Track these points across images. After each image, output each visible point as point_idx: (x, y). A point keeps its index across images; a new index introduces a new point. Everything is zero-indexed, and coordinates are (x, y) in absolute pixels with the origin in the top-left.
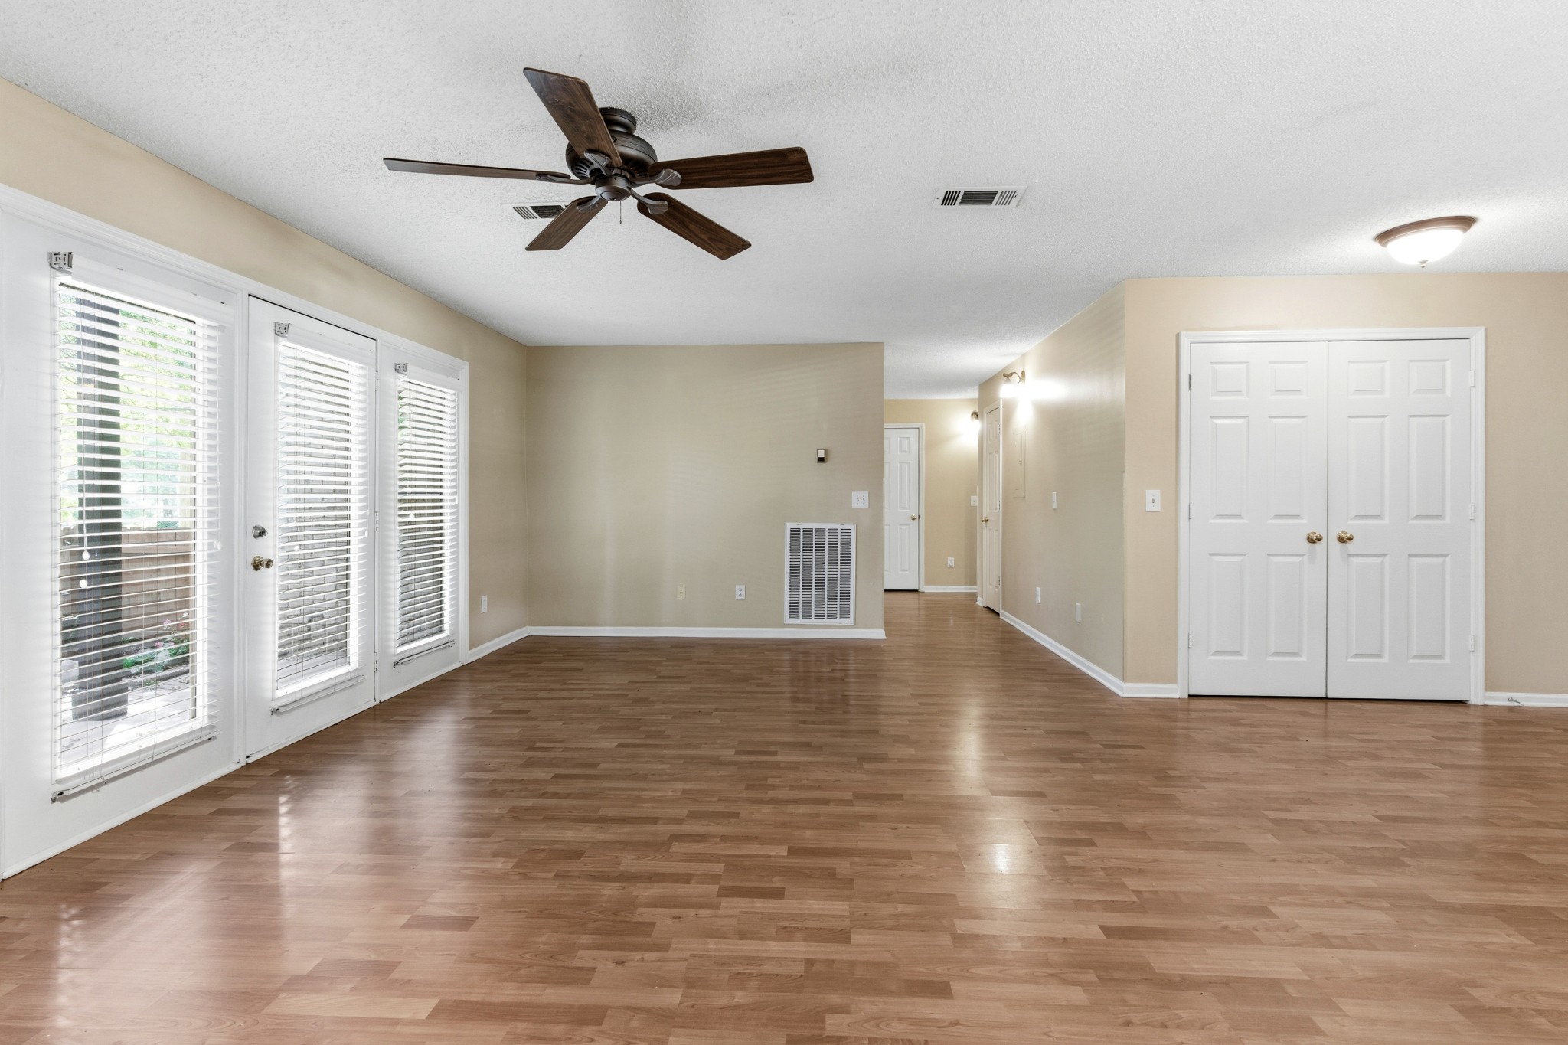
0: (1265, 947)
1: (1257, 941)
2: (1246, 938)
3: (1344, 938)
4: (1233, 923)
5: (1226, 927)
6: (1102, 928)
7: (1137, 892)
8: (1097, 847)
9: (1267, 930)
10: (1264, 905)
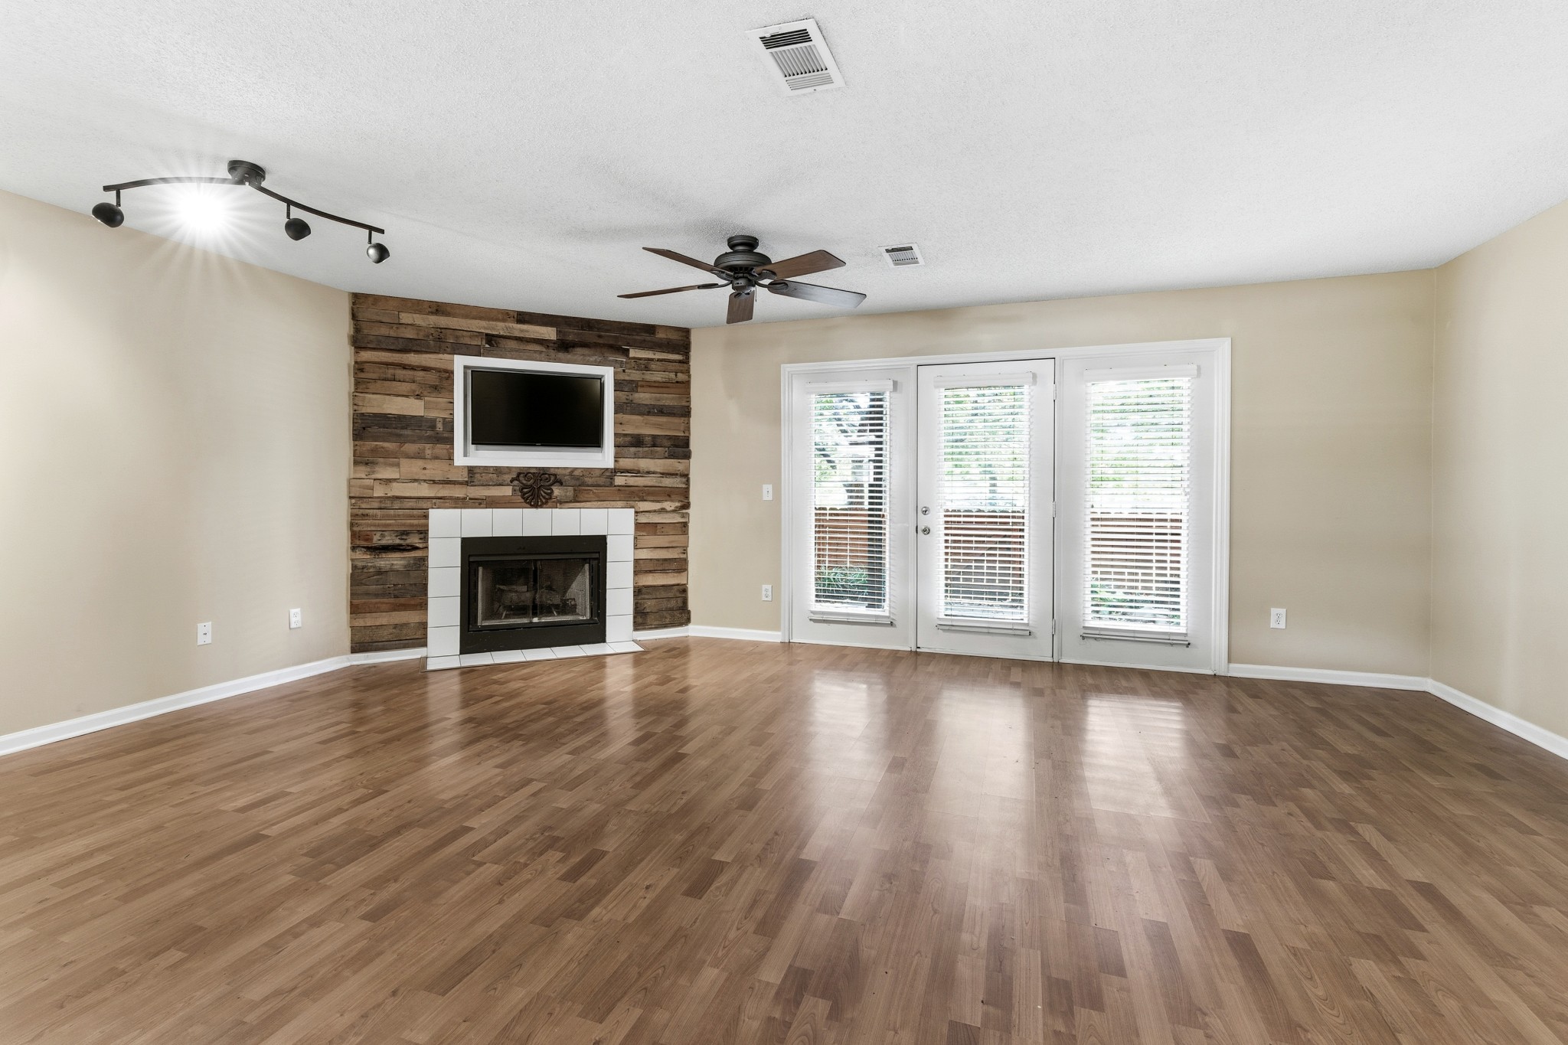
0: (360, 885)
1: (365, 886)
2: (378, 883)
3: (296, 936)
4: (393, 888)
5: (396, 881)
6: (472, 829)
7: (480, 864)
8: (558, 879)
9: (364, 900)
10: (378, 923)
